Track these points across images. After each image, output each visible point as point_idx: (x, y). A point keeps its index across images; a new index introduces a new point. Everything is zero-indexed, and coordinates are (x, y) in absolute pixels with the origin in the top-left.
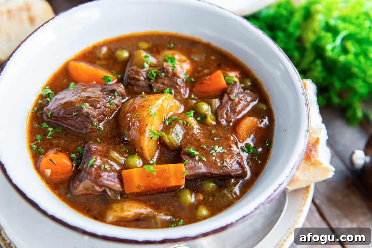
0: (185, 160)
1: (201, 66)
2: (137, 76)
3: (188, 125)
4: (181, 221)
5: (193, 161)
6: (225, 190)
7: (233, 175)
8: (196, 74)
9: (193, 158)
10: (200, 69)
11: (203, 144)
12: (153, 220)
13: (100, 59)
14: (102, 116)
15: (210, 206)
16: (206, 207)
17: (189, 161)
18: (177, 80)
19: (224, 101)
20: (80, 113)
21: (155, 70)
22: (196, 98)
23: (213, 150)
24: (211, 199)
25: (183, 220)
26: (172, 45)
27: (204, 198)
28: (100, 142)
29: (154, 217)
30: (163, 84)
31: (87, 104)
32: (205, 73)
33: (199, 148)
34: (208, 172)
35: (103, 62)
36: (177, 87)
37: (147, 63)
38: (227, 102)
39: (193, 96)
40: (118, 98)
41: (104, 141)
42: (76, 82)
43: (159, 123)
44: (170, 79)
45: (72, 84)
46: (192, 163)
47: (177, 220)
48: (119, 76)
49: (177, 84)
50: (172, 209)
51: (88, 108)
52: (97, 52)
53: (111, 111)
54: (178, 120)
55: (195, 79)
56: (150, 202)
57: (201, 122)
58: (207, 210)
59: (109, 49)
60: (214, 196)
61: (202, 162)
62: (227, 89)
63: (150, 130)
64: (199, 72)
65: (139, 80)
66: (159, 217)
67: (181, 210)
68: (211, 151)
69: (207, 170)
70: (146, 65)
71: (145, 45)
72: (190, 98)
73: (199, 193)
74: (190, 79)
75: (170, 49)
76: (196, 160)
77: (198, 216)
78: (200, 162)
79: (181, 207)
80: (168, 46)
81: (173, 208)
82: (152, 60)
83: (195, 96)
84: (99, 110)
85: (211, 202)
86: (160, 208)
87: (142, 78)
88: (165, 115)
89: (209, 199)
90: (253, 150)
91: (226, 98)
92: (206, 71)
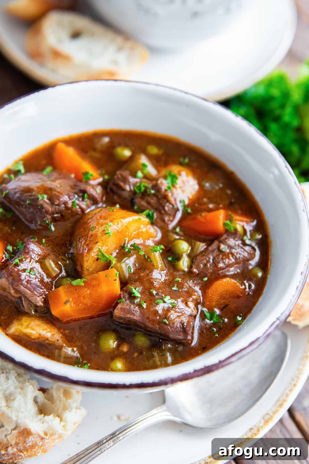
0: (122, 298)
1: (209, 198)
2: (122, 184)
3: (149, 260)
4: (87, 365)
5: (131, 302)
6: (156, 351)
7: (171, 337)
8: (197, 205)
9: (133, 299)
10: (205, 200)
11: (154, 288)
12: (57, 351)
13: (95, 149)
14: (59, 215)
15: (130, 362)
16: (125, 362)
17: (126, 300)
18: (165, 203)
19: (210, 248)
20: (34, 204)
21: (146, 185)
22: (181, 233)
23: (162, 299)
24: (136, 354)
25: (91, 364)
26: (187, 160)
27: (128, 351)
28: (44, 244)
29: (60, 348)
30: (148, 203)
31: (45, 196)
32: (208, 207)
33: (147, 291)
34: (141, 321)
35: (97, 155)
36: (163, 212)
37: (142, 172)
38: (213, 251)
39: (178, 230)
40: (86, 202)
41: (49, 246)
42: (55, 168)
43: (114, 246)
44: (159, 199)
45: (49, 169)
46: (127, 305)
47: (85, 362)
48: (106, 177)
49: (164, 208)
50: (86, 348)
51: (45, 201)
52: (96, 141)
53: (72, 214)
54: (140, 251)
55: (192, 210)
56: (64, 330)
57: (171, 263)
58: (124, 365)
59: (111, 142)
60: (141, 353)
61: (140, 308)
62: (221, 235)
63: (99, 249)
64: (201, 204)
65: (123, 190)
66: (65, 350)
67: (95, 353)
68: (159, 299)
69: (141, 318)
70: (140, 174)
71: (154, 150)
72: (174, 231)
73: (125, 344)
74: (186, 208)
75: (181, 164)
76: (134, 303)
77: (109, 368)
78: (137, 308)
79: (97, 349)
80: (181, 160)
81: (88, 347)
82: (151, 170)
83: (180, 230)
84: (57, 207)
85: (133, 359)
86: (72, 341)
87: (128, 188)
88: (127, 239)
89: (134, 354)
90: (216, 319)
91: (215, 245)
92: (211, 206)
